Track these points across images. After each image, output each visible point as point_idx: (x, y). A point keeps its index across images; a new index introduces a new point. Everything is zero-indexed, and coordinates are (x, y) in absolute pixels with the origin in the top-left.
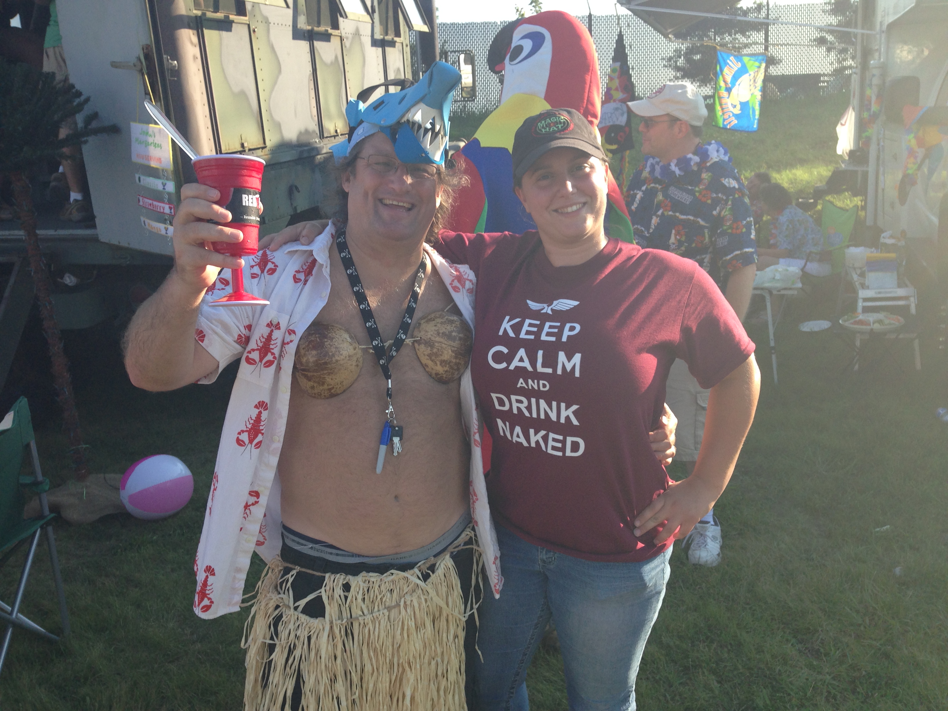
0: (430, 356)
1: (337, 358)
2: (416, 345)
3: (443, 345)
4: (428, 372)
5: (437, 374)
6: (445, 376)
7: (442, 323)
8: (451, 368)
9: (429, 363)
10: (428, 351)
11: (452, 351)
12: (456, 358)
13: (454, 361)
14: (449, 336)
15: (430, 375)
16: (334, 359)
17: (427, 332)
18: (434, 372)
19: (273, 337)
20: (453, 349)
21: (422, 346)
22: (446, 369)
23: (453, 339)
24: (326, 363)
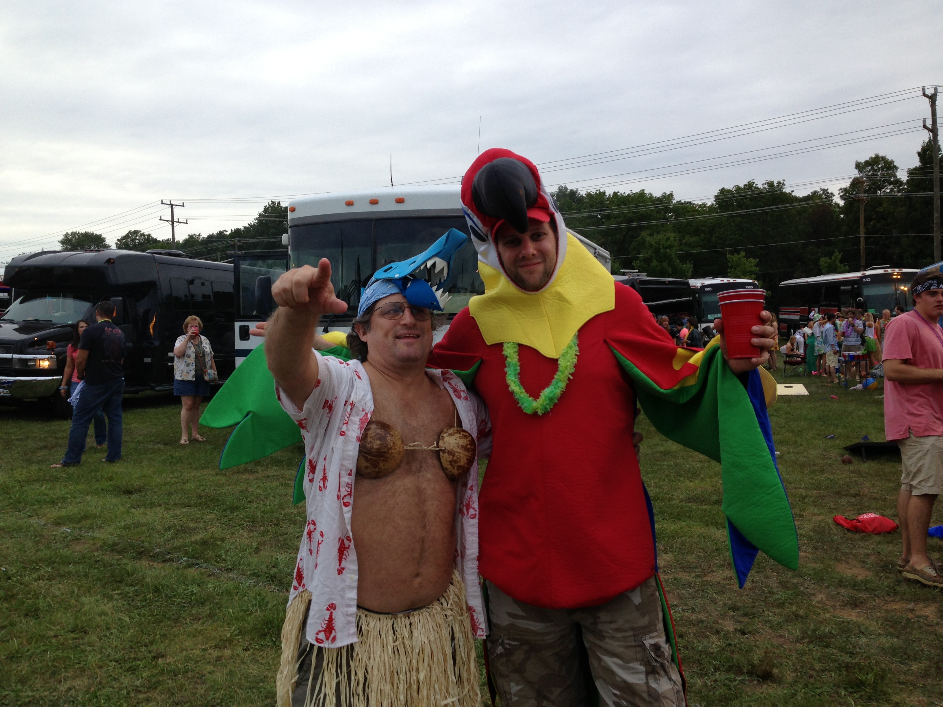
2: (441, 453)
3: (461, 455)
6: (457, 476)
8: (463, 471)
9: (449, 467)
10: (450, 458)
11: (467, 459)
12: (468, 464)
13: (466, 466)
14: (464, 448)
18: (451, 474)
21: (446, 455)
22: (459, 472)
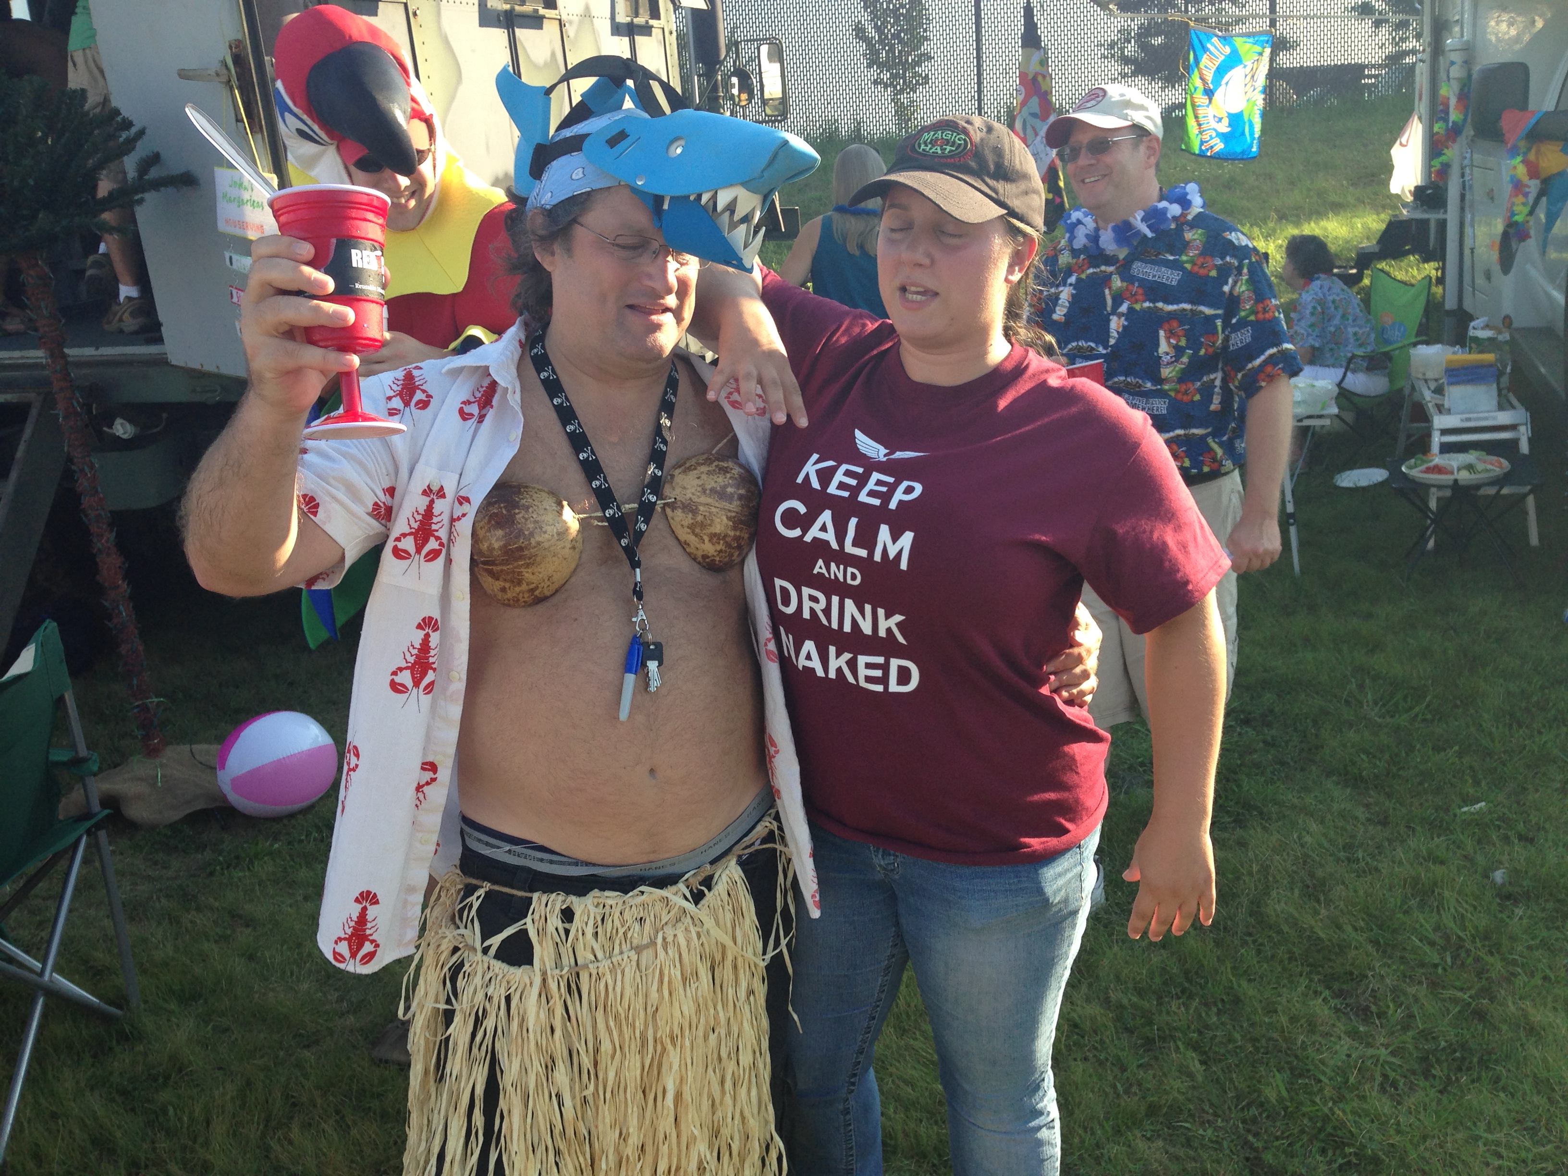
0: (692, 527)
1: (540, 539)
3: (713, 510)
4: (689, 554)
5: (705, 557)
6: (718, 559)
7: (709, 473)
8: (728, 545)
9: (691, 539)
10: (688, 520)
11: (729, 518)
12: (735, 528)
13: (732, 533)
14: (721, 494)
15: (695, 559)
16: (533, 541)
17: (684, 488)
18: (699, 554)
19: (436, 511)
20: (729, 514)
22: (719, 548)
23: (730, 498)
24: (521, 549)
